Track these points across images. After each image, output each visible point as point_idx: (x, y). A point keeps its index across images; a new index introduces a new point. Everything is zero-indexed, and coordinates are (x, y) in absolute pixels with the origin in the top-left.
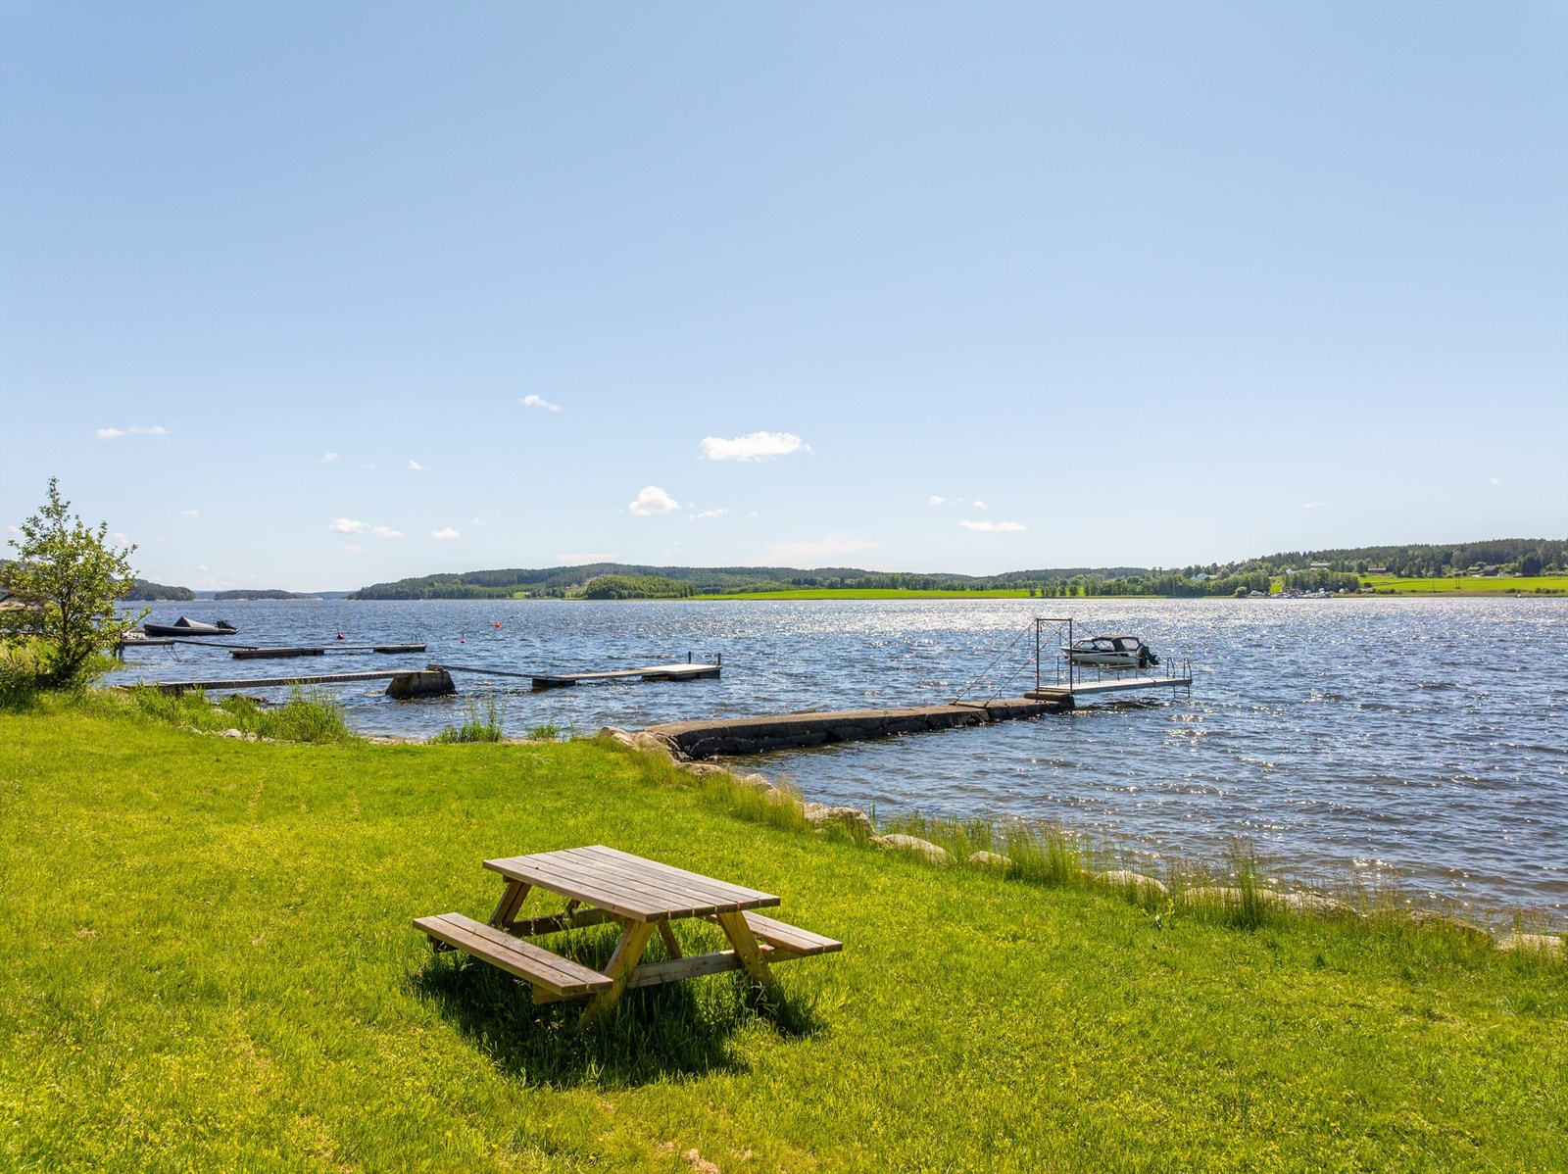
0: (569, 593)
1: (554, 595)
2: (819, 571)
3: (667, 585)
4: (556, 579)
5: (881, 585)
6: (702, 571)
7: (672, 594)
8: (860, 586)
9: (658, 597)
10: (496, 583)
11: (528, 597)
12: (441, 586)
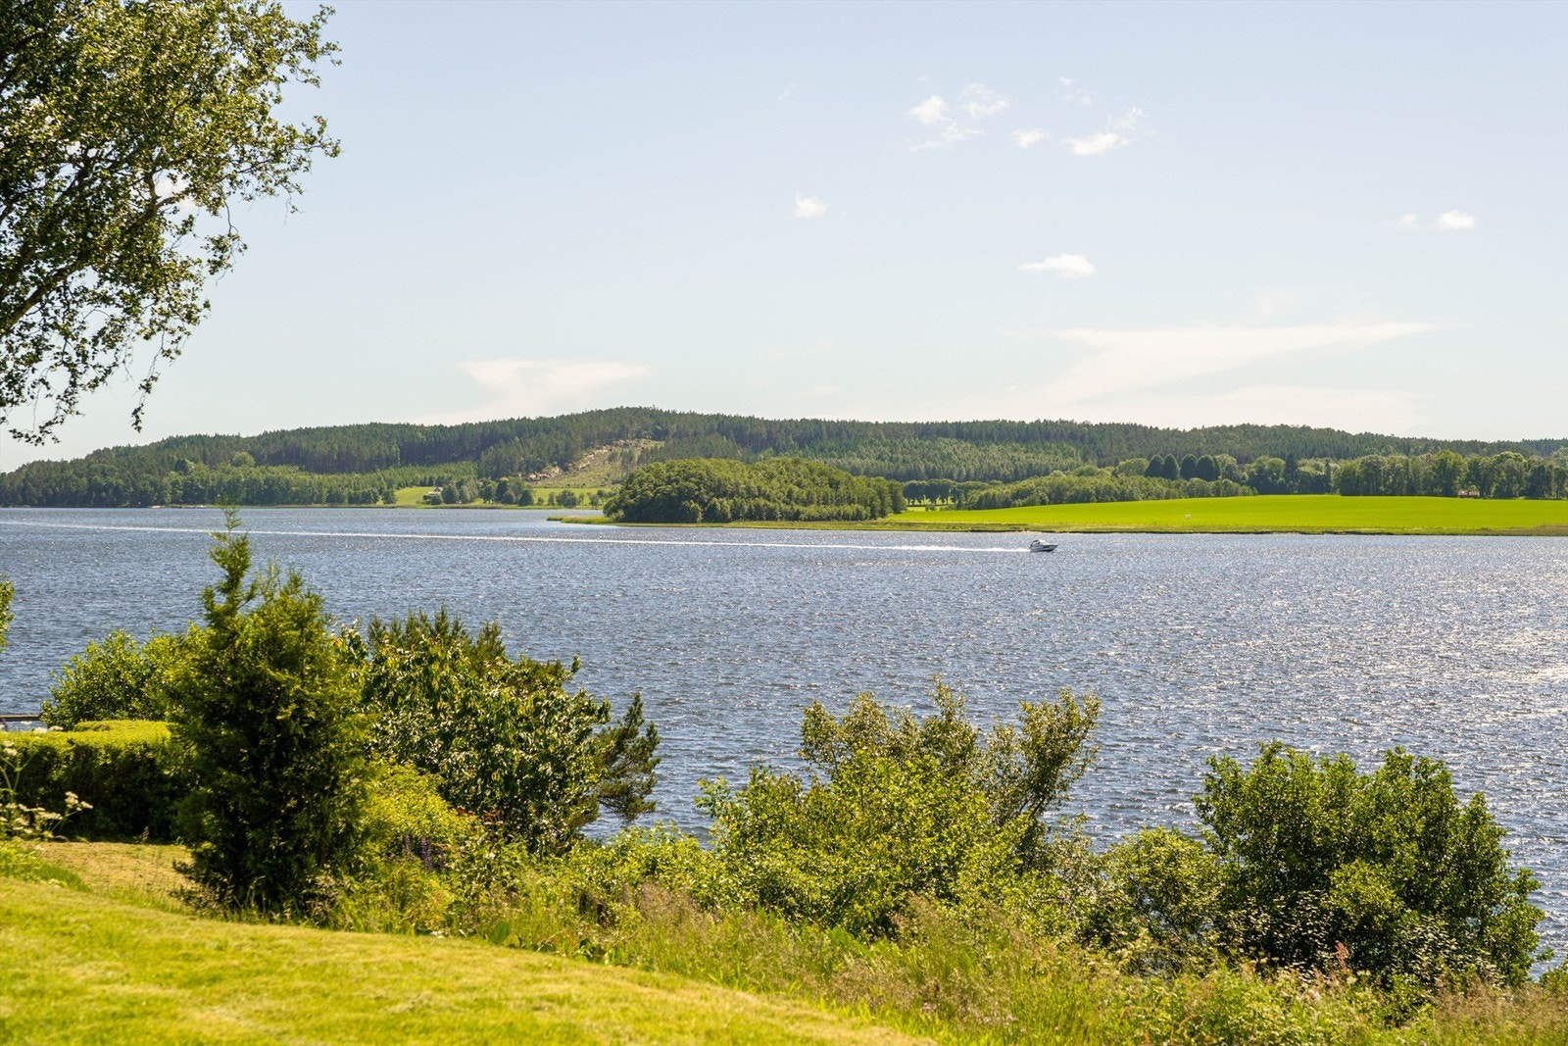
0: (540, 493)
1: (502, 497)
2: (1218, 436)
3: (834, 484)
4: (503, 451)
5: (1407, 485)
6: (893, 432)
7: (849, 509)
8: (1351, 486)
9: (811, 519)
10: (342, 463)
11: (433, 501)
12: (204, 469)
